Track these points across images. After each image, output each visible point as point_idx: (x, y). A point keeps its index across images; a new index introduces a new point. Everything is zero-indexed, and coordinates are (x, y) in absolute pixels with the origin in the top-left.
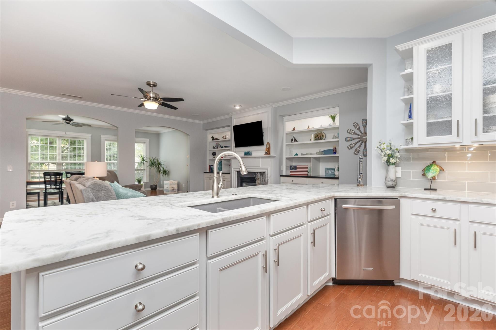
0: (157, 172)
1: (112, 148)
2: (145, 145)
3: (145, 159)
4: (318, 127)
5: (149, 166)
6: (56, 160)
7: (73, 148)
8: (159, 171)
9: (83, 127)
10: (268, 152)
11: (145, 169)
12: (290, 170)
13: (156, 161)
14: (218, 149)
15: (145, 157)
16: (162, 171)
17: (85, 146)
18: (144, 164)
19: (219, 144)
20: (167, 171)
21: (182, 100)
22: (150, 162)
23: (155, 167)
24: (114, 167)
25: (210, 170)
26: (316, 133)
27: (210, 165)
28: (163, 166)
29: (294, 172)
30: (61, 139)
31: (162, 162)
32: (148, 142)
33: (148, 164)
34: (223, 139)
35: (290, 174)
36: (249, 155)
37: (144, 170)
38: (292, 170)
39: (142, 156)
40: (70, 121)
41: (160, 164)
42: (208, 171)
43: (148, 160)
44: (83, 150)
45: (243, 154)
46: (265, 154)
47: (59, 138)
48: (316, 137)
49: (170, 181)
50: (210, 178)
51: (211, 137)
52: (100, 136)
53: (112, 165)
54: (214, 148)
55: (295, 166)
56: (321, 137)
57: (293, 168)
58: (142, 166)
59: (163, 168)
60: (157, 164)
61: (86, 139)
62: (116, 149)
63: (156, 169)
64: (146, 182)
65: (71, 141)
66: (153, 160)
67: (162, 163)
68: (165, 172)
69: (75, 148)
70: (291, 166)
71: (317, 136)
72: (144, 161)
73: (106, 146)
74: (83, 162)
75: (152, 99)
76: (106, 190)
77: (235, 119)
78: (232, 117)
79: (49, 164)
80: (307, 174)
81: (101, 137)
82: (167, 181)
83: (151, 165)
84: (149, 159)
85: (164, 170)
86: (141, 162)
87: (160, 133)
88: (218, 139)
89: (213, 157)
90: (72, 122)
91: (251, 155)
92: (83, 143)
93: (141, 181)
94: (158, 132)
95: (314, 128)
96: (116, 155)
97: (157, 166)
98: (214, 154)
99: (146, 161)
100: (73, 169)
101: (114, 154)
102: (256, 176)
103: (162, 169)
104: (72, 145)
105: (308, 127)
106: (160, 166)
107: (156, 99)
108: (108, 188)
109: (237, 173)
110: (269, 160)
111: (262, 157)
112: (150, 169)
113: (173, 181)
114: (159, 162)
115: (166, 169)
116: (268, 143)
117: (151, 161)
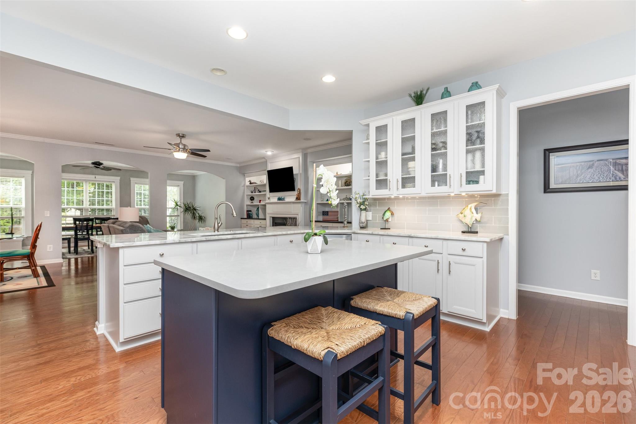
0: (192, 218)
1: (143, 192)
2: (179, 189)
3: (179, 204)
4: (347, 174)
5: (183, 211)
6: (82, 205)
7: (101, 192)
8: (194, 217)
9: (113, 170)
10: (298, 198)
11: (179, 214)
12: (323, 215)
13: (191, 206)
14: (256, 194)
15: (179, 202)
16: (197, 217)
17: (113, 190)
18: (177, 209)
19: (257, 188)
20: (203, 217)
21: (209, 151)
22: (185, 208)
23: (190, 213)
24: (145, 213)
25: (247, 216)
26: (345, 178)
27: (247, 211)
28: (199, 212)
29: (327, 218)
30: (88, 183)
31: (198, 207)
32: (183, 185)
33: (182, 210)
34: (260, 183)
35: (323, 220)
36: (282, 200)
37: (178, 216)
38: (324, 215)
39: (176, 201)
40: (100, 166)
41: (195, 210)
42: (246, 217)
43: (182, 205)
44: (111, 194)
45: (277, 200)
46: (295, 199)
47: (86, 182)
48: (345, 183)
49: (206, 228)
50: (247, 225)
51: (249, 181)
52: (130, 178)
53: (143, 210)
54: (252, 193)
55: (327, 212)
56: (349, 183)
57: (325, 213)
58: (176, 212)
59: (199, 214)
60: (193, 209)
61: (114, 182)
62: (147, 193)
63: (191, 215)
64: (180, 229)
65: (99, 184)
66: (188, 205)
67: (197, 209)
68: (201, 218)
69: (103, 192)
70: (323, 212)
71: (347, 182)
72: (178, 206)
73: (136, 190)
74: (111, 207)
75: (181, 149)
76: (140, 230)
77: (270, 163)
78: (267, 161)
79: (71, 209)
80: (337, 219)
81: (130, 180)
82: (203, 228)
83: (186, 211)
84: (183, 203)
85: (199, 216)
86: (174, 207)
87: (196, 175)
88: (256, 183)
89: (251, 202)
90: (101, 166)
91: (284, 200)
92: (111, 187)
93: (174, 228)
94: (193, 174)
95: (342, 175)
96: (146, 200)
97: (192, 211)
98: (252, 199)
99: (180, 206)
100: (101, 215)
101: (144, 198)
102: (286, 221)
103: (197, 215)
104: (100, 189)
105: (337, 173)
106: (195, 211)
107: (185, 149)
108: (143, 229)
109: (271, 218)
110: (300, 205)
111: (293, 203)
112: (184, 214)
113: (209, 228)
114: (194, 207)
115: (203, 215)
116: (299, 190)
117: (185, 206)
